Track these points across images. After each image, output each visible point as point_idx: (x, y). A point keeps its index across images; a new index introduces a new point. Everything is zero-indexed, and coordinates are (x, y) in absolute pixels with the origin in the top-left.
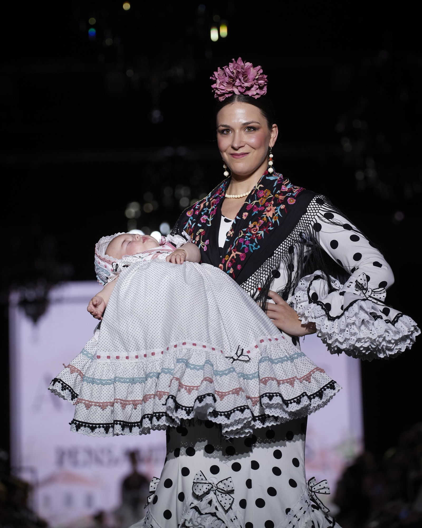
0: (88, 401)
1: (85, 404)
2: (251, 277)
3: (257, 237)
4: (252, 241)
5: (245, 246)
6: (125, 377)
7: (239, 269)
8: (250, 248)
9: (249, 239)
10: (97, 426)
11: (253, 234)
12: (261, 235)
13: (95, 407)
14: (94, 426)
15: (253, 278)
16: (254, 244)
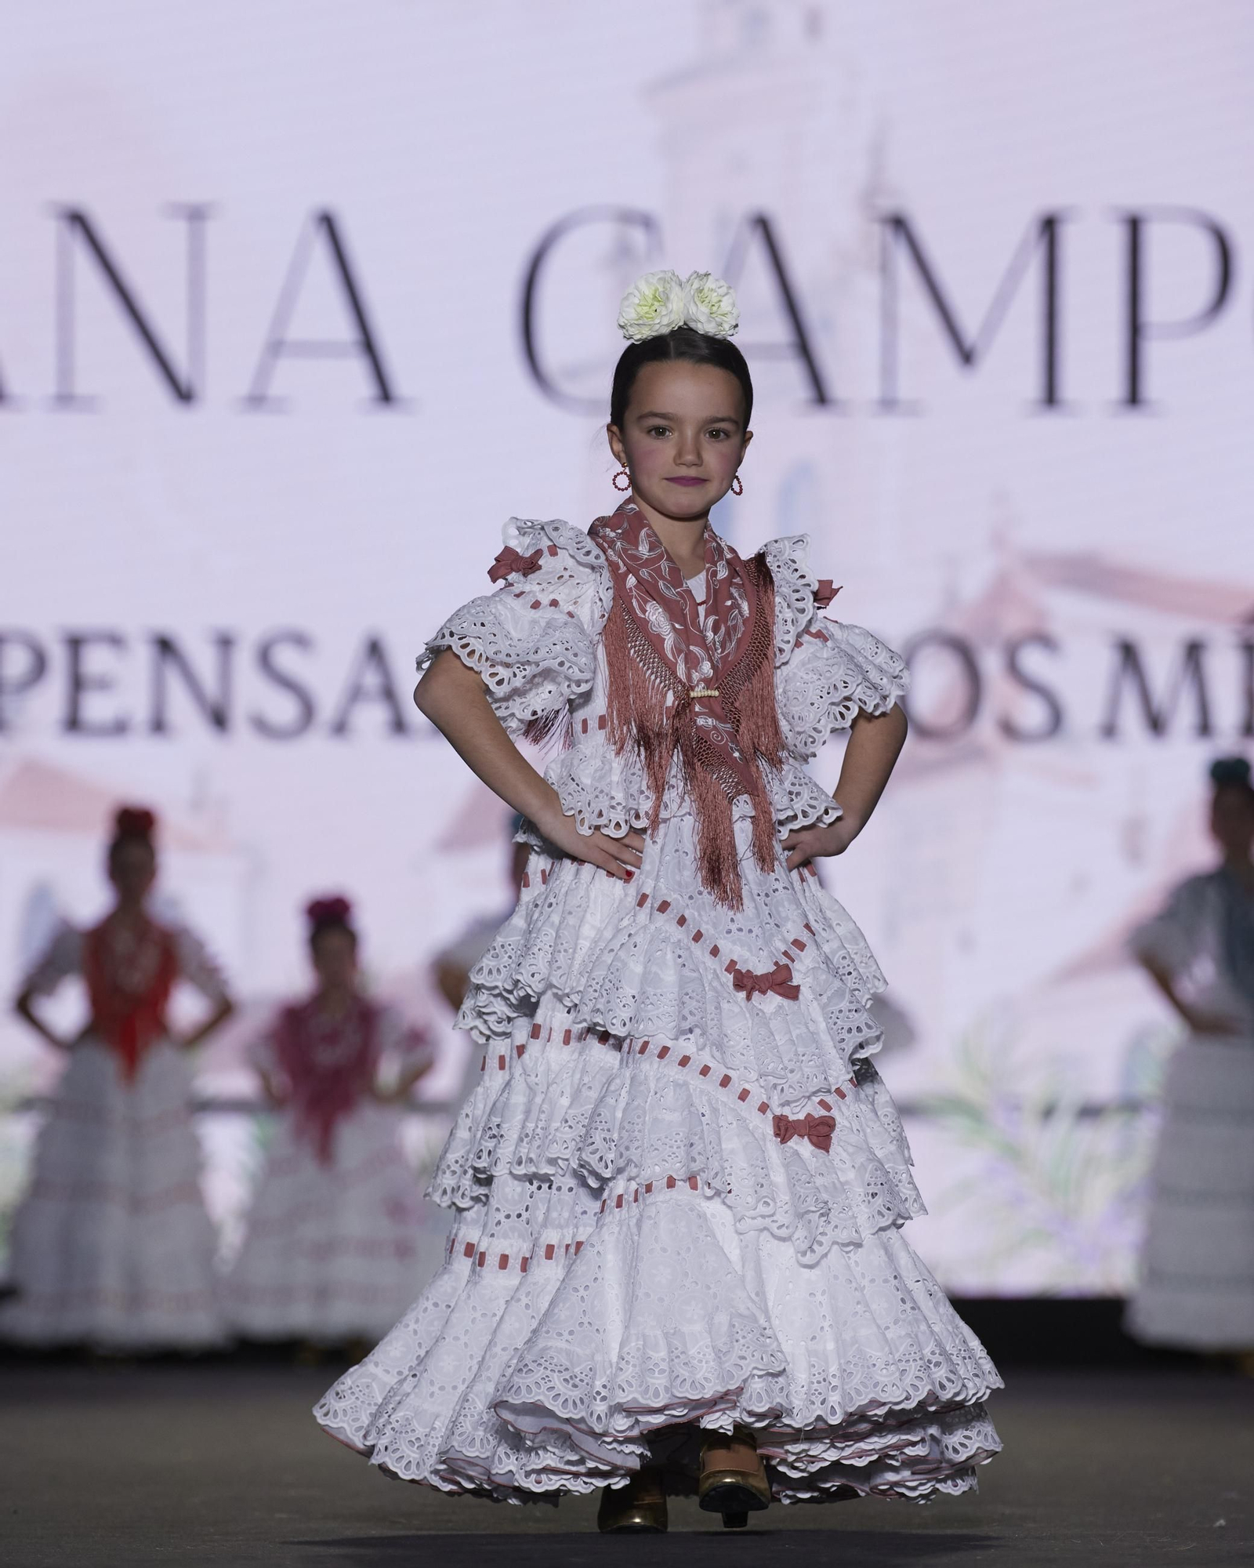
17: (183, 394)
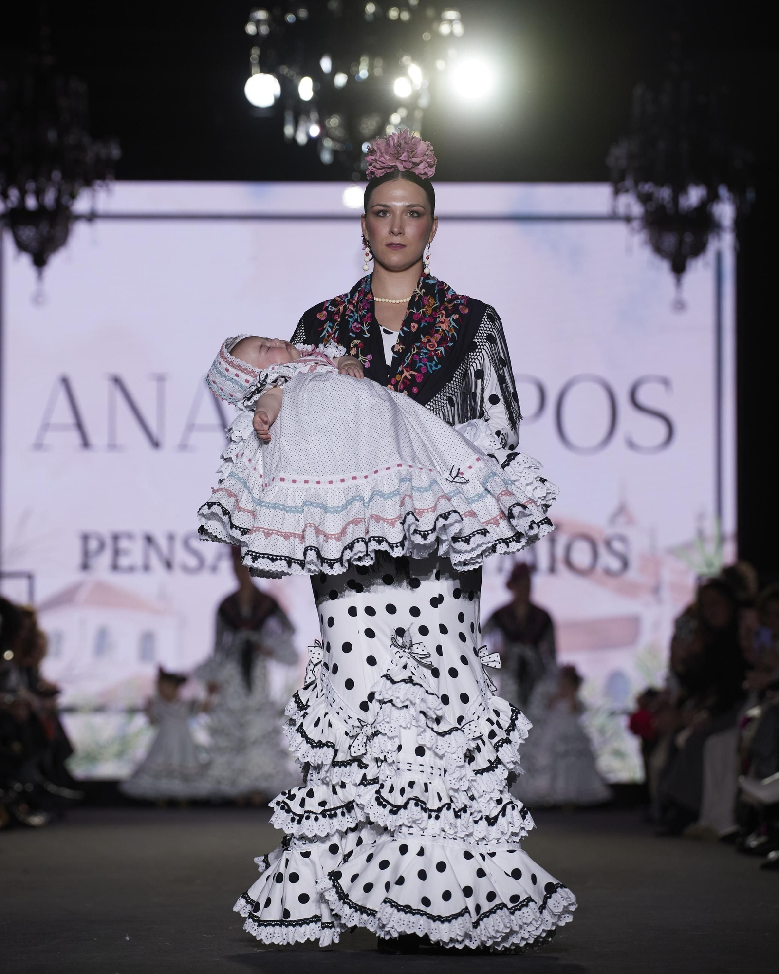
0: (267, 529)
1: (263, 532)
2: (429, 403)
3: (436, 355)
4: (430, 359)
5: (421, 364)
6: (317, 501)
7: (416, 392)
8: (429, 367)
9: (427, 356)
10: (278, 558)
11: (429, 350)
12: (441, 352)
13: (276, 536)
14: (274, 557)
15: (432, 404)
16: (434, 363)
17: (156, 444)
